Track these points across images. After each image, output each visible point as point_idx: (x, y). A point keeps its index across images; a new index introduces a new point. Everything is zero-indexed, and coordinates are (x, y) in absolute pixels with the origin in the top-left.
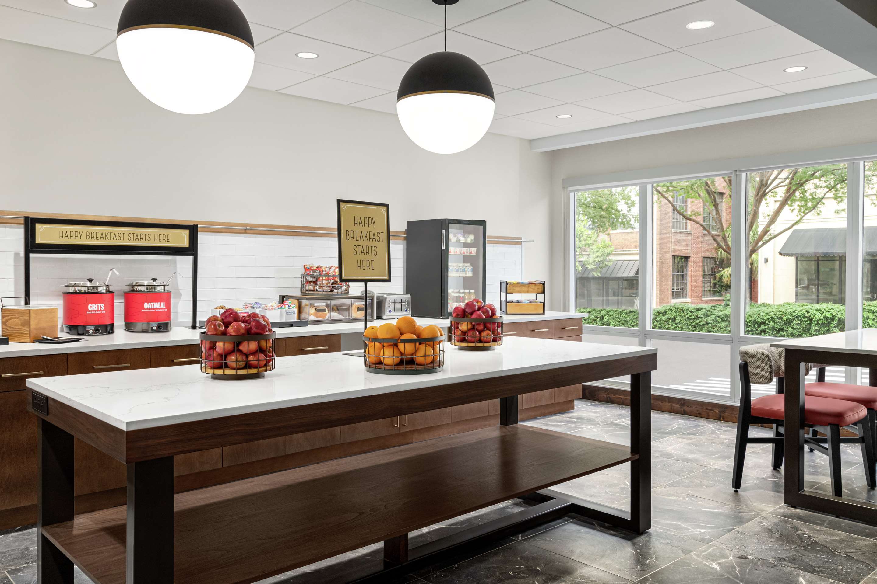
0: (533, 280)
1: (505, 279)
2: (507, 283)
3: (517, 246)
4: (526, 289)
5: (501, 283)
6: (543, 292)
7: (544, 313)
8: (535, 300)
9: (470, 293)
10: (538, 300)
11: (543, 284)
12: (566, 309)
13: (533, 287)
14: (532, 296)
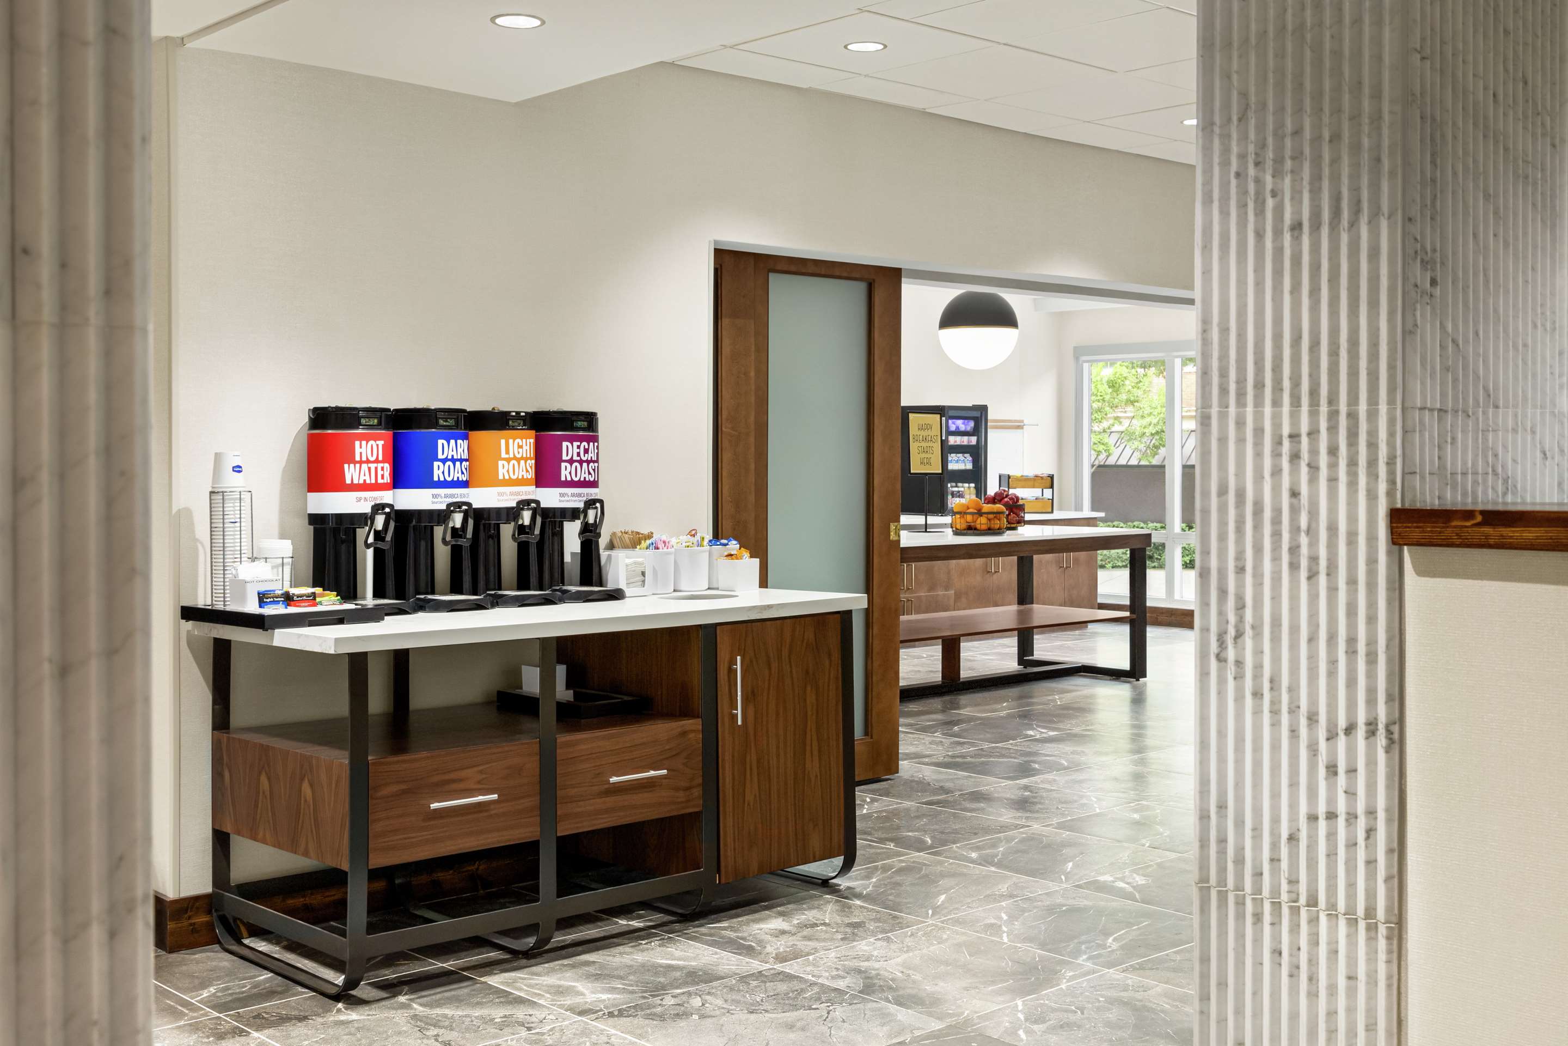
0: (1039, 473)
1: (1006, 472)
2: (1009, 477)
3: (1019, 430)
4: (1031, 483)
5: (1000, 476)
6: (1052, 487)
7: (1052, 512)
8: (1041, 497)
9: (969, 487)
10: (1044, 496)
11: (1052, 477)
12: (1079, 508)
13: (1040, 481)
14: (1036, 492)
